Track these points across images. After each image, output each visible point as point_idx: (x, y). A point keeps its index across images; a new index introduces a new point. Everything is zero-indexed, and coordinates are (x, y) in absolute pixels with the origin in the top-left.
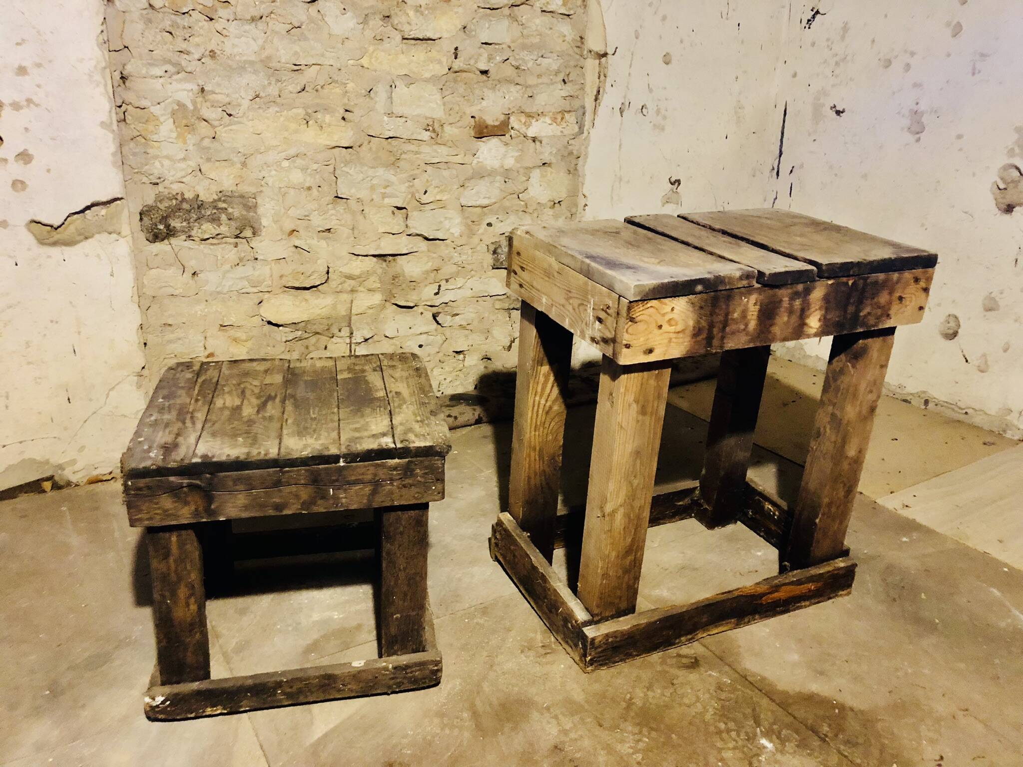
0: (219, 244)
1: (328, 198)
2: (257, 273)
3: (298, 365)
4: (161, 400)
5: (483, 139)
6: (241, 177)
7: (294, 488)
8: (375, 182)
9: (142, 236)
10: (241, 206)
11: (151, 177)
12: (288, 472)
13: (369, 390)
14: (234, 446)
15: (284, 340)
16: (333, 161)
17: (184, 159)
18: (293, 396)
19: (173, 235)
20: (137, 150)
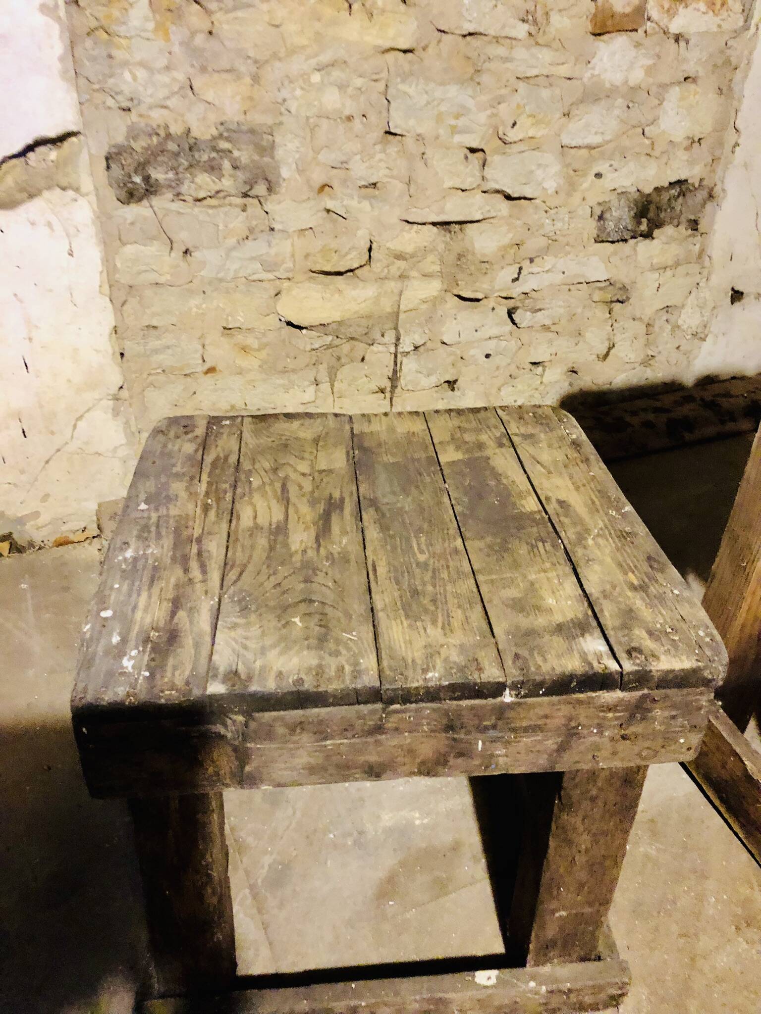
0: (220, 206)
1: (375, 134)
2: (273, 251)
3: (366, 429)
4: (143, 506)
5: (602, 37)
6: (251, 98)
7: (407, 738)
8: (443, 108)
9: (111, 195)
10: (251, 147)
11: (119, 98)
12: (396, 712)
13: (506, 496)
14: (286, 643)
15: (308, 348)
16: (384, 75)
17: (168, 68)
18: (374, 503)
19: (155, 193)
20: (95, 53)
